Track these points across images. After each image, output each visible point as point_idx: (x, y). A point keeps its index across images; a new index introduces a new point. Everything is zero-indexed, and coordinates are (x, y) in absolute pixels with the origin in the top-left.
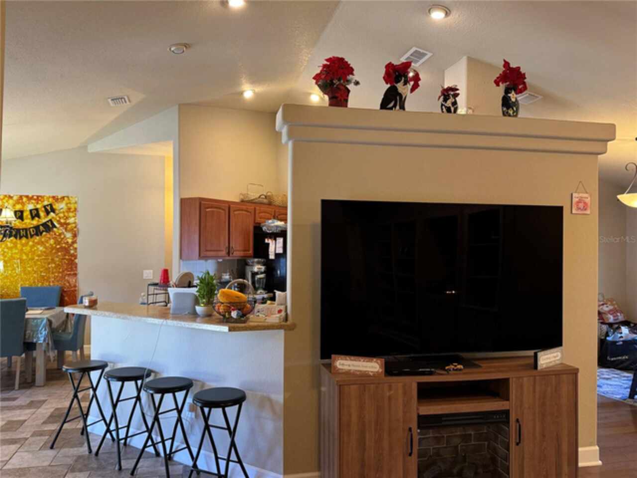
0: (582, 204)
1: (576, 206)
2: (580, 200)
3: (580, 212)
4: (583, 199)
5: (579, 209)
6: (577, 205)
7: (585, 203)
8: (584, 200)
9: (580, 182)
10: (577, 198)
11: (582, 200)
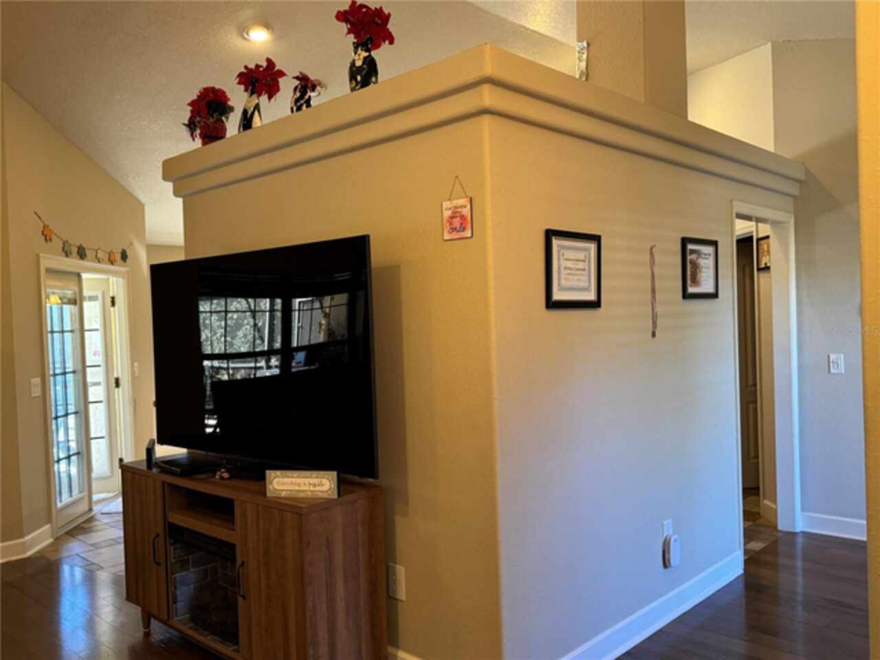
0: (458, 219)
1: (448, 224)
2: (454, 212)
3: (455, 235)
4: (460, 210)
5: (454, 229)
6: (451, 224)
7: (463, 217)
8: (460, 212)
9: (456, 177)
10: (450, 209)
11: (456, 212)
